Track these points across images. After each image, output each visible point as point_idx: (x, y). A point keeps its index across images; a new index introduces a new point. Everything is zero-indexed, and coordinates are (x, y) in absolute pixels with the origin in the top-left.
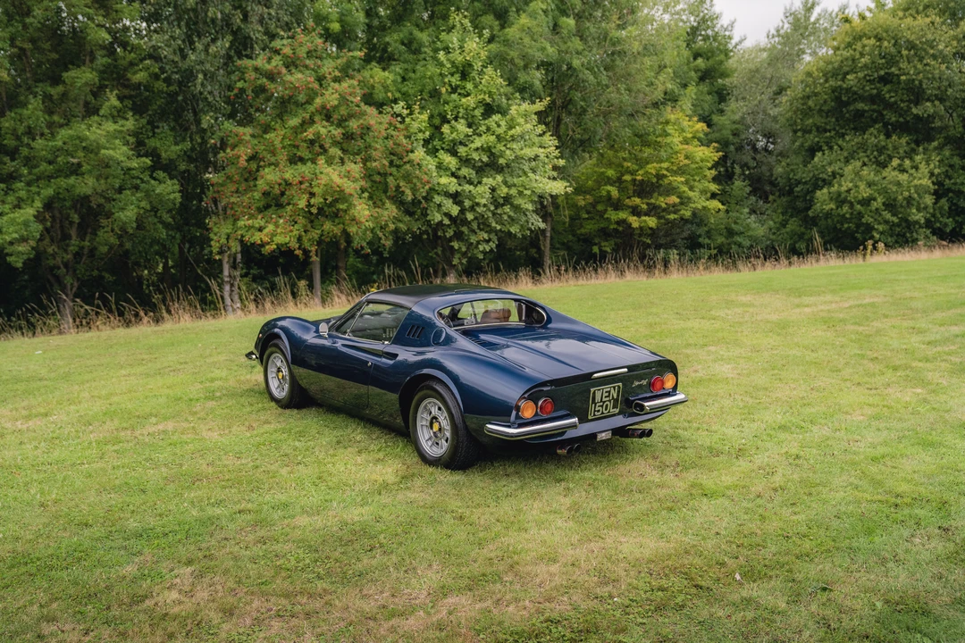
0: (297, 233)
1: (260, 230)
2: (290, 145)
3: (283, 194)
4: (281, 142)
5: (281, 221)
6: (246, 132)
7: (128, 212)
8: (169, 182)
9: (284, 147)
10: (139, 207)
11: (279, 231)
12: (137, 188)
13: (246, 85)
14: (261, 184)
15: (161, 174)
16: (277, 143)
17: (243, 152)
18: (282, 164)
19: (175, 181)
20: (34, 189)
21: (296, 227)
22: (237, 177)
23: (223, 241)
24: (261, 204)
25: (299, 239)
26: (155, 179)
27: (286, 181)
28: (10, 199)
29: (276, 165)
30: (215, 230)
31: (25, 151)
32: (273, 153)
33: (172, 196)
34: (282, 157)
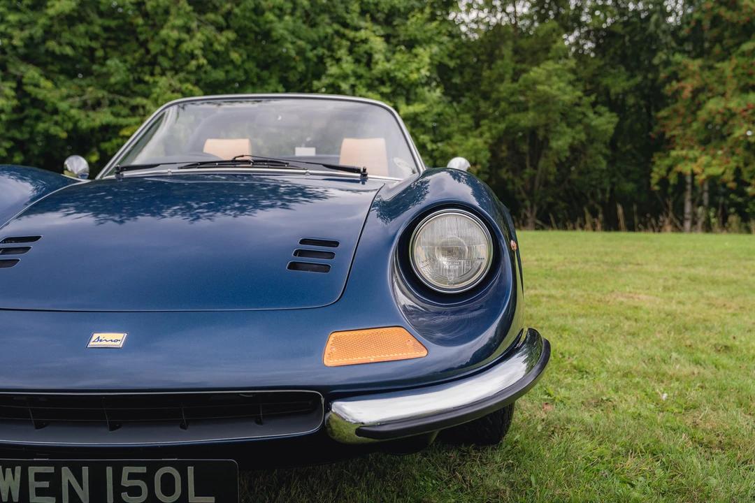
0: (733, 164)
1: (695, 160)
2: (743, 74)
3: (725, 123)
4: (734, 70)
5: (720, 152)
6: (695, 65)
7: (561, 143)
8: (608, 114)
9: (735, 76)
10: (574, 138)
11: (714, 162)
12: (580, 122)
13: (703, 16)
14: (702, 114)
15: (602, 109)
16: (728, 72)
17: (689, 85)
18: (729, 93)
19: (614, 114)
20: (494, 125)
21: (735, 158)
22: (682, 110)
23: (663, 172)
24: (702, 137)
25: (738, 172)
26: (595, 113)
27: (729, 110)
28: (477, 133)
29: (723, 95)
30: (658, 162)
31: (494, 96)
32: (724, 83)
33: (604, 127)
34: (732, 85)
